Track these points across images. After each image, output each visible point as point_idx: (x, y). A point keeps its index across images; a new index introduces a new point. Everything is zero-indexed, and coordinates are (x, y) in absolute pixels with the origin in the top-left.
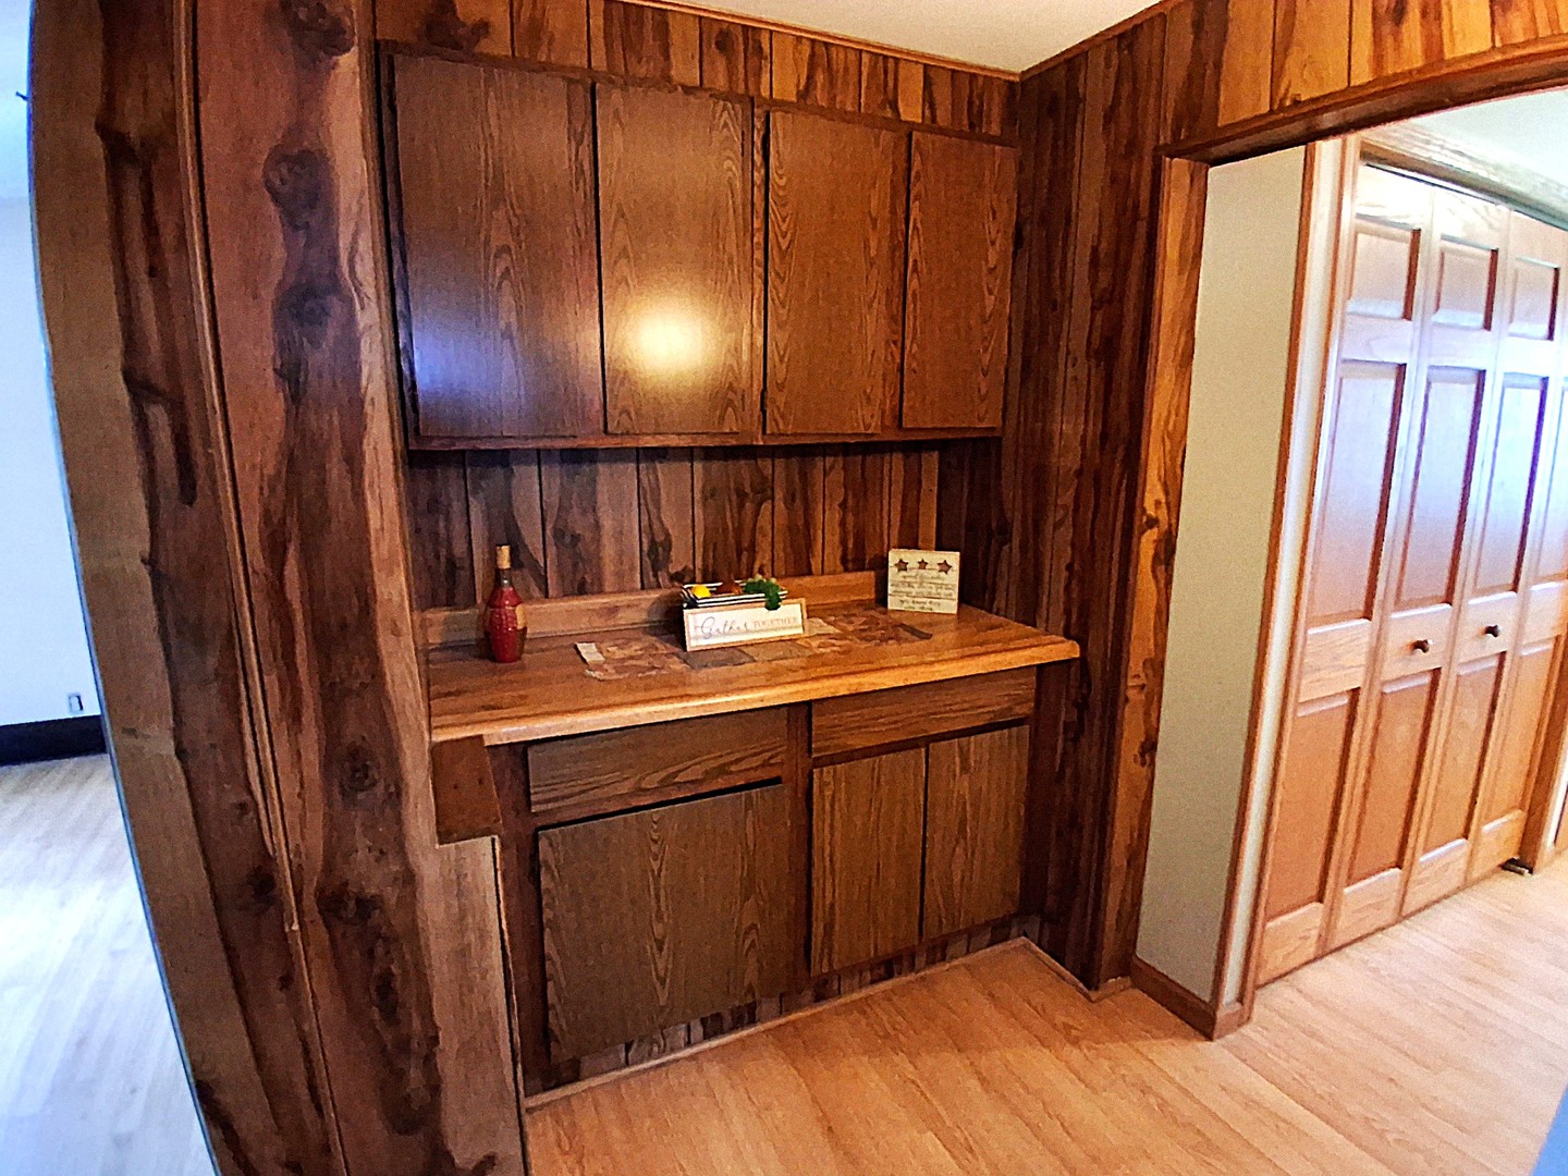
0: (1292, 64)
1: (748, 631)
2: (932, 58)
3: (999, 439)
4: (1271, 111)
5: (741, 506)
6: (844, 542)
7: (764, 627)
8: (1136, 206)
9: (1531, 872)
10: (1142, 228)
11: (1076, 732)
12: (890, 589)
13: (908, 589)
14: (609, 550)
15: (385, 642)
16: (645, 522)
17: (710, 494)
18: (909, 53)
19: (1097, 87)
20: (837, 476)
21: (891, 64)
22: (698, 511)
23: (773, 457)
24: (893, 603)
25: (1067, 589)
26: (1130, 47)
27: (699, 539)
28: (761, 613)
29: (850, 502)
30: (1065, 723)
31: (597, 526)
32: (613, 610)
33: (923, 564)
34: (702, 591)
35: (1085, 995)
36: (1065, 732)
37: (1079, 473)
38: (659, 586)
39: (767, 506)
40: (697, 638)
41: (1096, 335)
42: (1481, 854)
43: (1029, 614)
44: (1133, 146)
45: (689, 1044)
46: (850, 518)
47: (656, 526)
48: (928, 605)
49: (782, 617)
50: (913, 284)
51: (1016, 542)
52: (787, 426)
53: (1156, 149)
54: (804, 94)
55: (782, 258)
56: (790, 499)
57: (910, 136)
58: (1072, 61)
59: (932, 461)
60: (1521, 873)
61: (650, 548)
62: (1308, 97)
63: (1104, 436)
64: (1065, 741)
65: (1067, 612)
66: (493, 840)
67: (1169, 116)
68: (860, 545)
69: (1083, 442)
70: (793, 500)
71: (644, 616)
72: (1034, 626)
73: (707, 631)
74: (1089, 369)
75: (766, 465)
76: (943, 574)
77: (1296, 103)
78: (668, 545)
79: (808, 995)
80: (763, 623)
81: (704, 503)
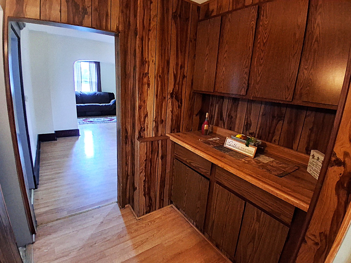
1: (239, 149)
5: (273, 120)
6: (308, 143)
12: (309, 164)
14: (237, 121)
16: (247, 117)
17: (264, 115)
20: (311, 119)
22: (260, 118)
23: (287, 107)
24: (308, 169)
27: (259, 126)
31: (236, 116)
33: (318, 159)
39: (281, 122)
46: (313, 135)
47: (249, 120)
49: (249, 150)
61: (247, 125)
73: (230, 144)
75: (284, 110)
78: (251, 125)
80: (244, 149)
81: (262, 116)
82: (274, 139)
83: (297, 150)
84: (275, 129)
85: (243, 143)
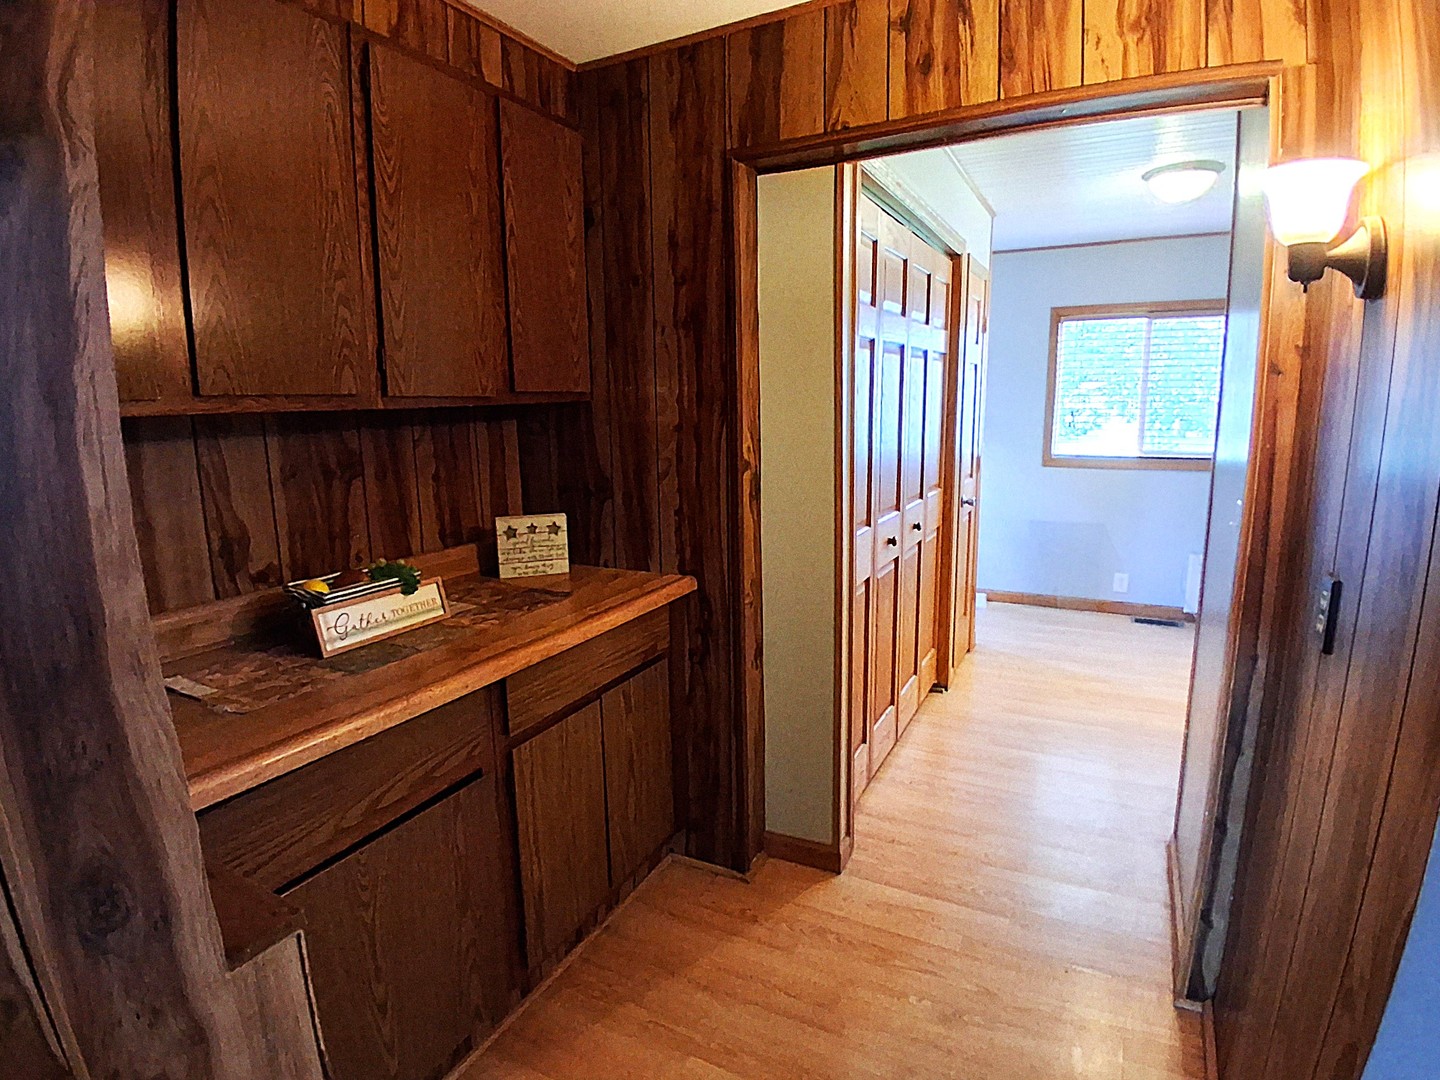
0: (841, 94)
1: (388, 623)
2: (510, 30)
3: (589, 403)
4: (825, 133)
5: (329, 486)
6: (440, 517)
7: (404, 615)
8: (709, 201)
9: (946, 690)
10: (718, 217)
11: (701, 656)
12: (501, 558)
13: (520, 556)
15: (123, 690)
16: (212, 513)
17: (289, 475)
18: (487, 17)
19: (661, 91)
20: (427, 447)
21: (473, 24)
22: (278, 494)
23: (358, 427)
24: (505, 572)
25: (678, 530)
26: (692, 59)
27: (283, 532)
28: (397, 600)
29: (443, 475)
30: (690, 650)
32: (185, 631)
33: (532, 529)
34: (319, 586)
35: (742, 880)
36: (691, 659)
37: (678, 428)
38: (239, 593)
39: (357, 483)
40: (332, 640)
41: (682, 308)
42: (923, 681)
43: (640, 559)
44: (701, 147)
46: (444, 492)
47: (228, 520)
48: (541, 569)
49: (424, 599)
50: (512, 250)
51: (619, 499)
53: (724, 152)
54: (397, 31)
55: (390, 204)
56: (381, 476)
57: (497, 101)
58: (634, 65)
59: (511, 428)
60: (941, 692)
61: (222, 547)
62: (855, 125)
63: (700, 395)
64: (692, 663)
65: (680, 551)
66: (299, 936)
67: (735, 127)
68: (456, 518)
69: (679, 400)
70: (385, 476)
71: (229, 632)
72: (648, 570)
73: (341, 630)
74: (679, 340)
76: (553, 536)
77: (846, 128)
78: (244, 540)
80: (403, 610)
81: (284, 485)
82: (353, 553)
83: (423, 551)
84: (346, 515)
85: (388, 591)
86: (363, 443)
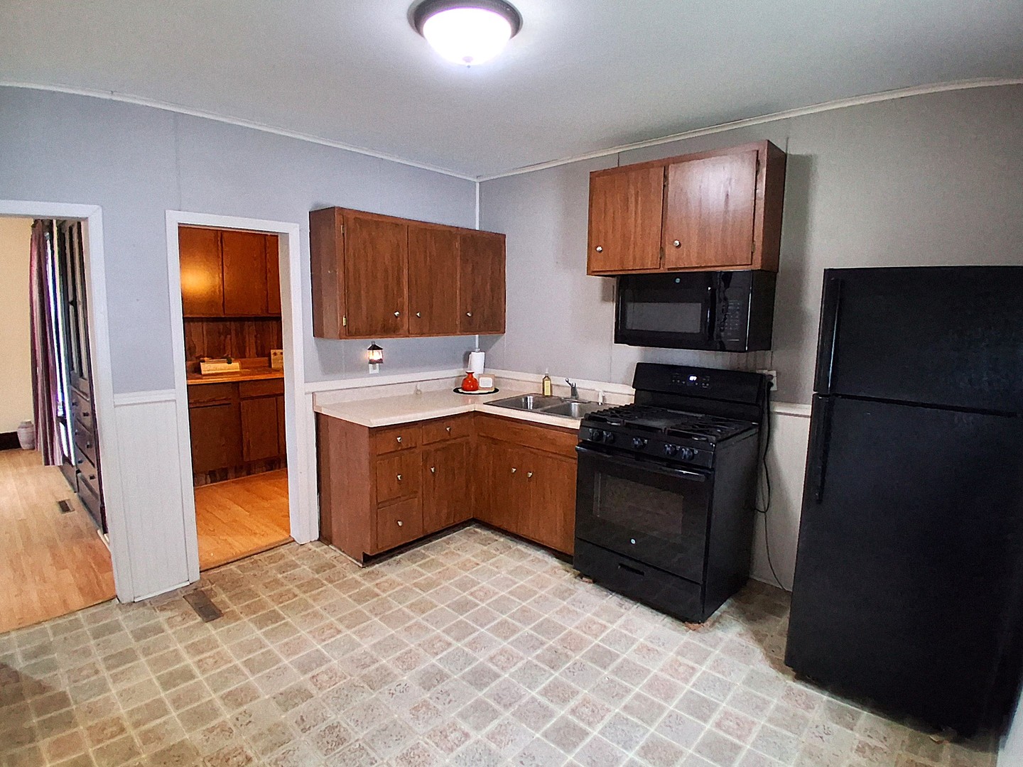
5: (220, 336)
6: (257, 349)
7: (227, 368)
12: (272, 362)
20: (253, 328)
22: (205, 338)
23: (230, 321)
24: (273, 366)
27: (206, 347)
28: (226, 365)
29: (258, 336)
38: (192, 360)
39: (229, 336)
40: (205, 371)
45: (206, 483)
46: (259, 341)
52: (230, 313)
56: (237, 335)
61: (189, 348)
68: (262, 349)
75: (228, 323)
79: (244, 473)
85: (224, 362)
86: (233, 326)
